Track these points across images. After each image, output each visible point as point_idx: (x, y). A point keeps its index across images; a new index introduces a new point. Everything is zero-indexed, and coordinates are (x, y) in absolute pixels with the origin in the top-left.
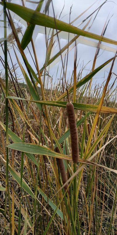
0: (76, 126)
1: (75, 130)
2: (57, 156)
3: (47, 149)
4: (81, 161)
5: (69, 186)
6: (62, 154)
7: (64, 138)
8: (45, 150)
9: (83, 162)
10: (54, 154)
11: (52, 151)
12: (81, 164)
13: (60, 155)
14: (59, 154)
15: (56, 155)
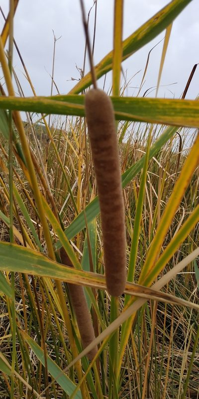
0: (121, 184)
1: (117, 197)
2: (63, 274)
3: (33, 255)
4: (132, 290)
5: (99, 352)
6: (78, 268)
7: (84, 221)
8: (29, 256)
9: (138, 291)
10: (52, 270)
11: (48, 260)
12: (133, 298)
13: (71, 273)
14: (68, 268)
15: (59, 273)
